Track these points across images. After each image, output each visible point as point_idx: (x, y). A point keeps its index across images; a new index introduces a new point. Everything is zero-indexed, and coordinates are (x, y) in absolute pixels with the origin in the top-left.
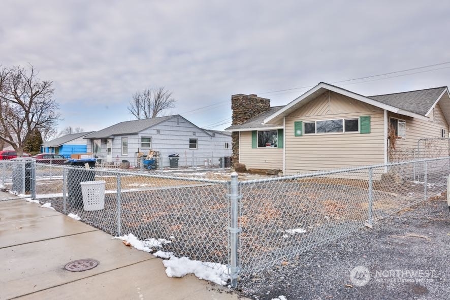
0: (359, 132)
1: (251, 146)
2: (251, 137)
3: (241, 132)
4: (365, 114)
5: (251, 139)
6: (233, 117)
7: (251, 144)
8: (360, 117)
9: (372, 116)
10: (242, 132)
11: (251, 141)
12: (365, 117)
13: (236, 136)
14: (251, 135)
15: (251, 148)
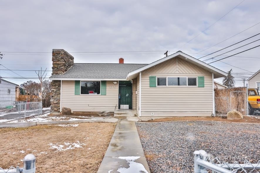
0: (197, 86)
1: (74, 93)
2: (74, 86)
3: (62, 81)
4: (201, 75)
5: (74, 87)
6: (53, 68)
7: (74, 91)
8: (198, 77)
9: (205, 77)
10: (64, 82)
11: (74, 89)
12: (201, 77)
13: (56, 84)
14: (74, 84)
15: (74, 94)
